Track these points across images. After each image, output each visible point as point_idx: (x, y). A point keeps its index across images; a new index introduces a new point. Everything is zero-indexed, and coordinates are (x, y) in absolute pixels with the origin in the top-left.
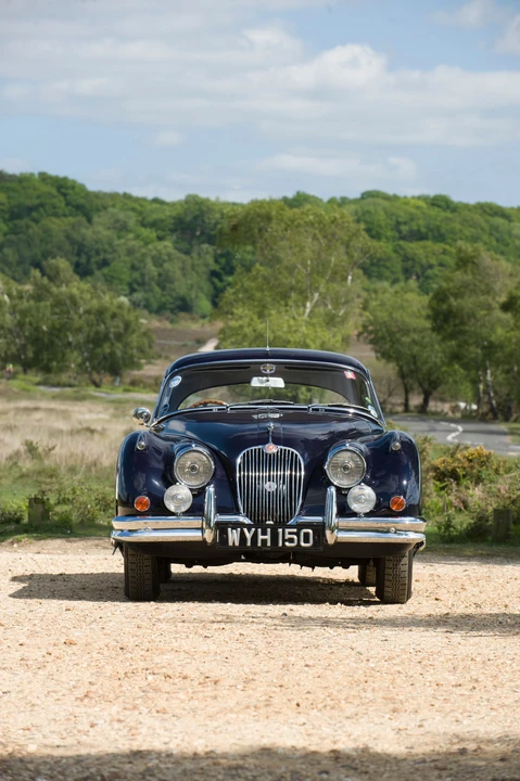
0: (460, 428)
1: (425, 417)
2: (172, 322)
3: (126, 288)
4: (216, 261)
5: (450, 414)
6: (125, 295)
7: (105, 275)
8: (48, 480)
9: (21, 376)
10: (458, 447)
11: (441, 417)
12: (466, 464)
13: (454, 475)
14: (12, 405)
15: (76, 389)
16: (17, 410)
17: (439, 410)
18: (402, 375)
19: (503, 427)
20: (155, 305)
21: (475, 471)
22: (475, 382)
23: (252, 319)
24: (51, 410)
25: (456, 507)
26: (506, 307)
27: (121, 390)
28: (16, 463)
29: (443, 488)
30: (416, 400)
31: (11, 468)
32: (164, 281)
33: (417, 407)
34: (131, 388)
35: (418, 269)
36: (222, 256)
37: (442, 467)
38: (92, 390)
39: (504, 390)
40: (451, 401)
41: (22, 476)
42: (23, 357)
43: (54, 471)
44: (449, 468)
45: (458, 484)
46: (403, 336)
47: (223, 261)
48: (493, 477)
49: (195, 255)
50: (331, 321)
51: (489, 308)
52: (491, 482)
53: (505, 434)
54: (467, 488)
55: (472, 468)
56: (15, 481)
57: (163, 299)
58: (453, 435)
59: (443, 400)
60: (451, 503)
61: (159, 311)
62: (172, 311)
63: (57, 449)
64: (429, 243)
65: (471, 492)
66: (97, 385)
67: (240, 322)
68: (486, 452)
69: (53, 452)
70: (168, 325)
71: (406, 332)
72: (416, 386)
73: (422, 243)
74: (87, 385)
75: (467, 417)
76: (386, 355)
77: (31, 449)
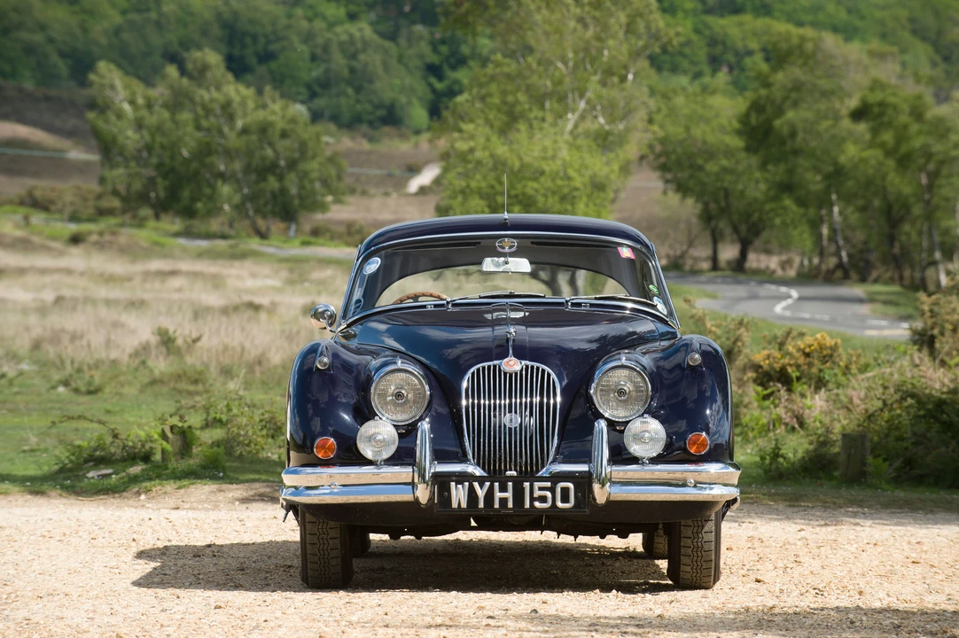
0: (794, 293)
1: (742, 277)
2: (371, 140)
3: (303, 90)
4: (435, 50)
5: (780, 272)
6: (303, 102)
7: (271, 72)
8: (192, 388)
9: (152, 223)
10: (789, 333)
11: (767, 277)
12: (801, 360)
13: (784, 378)
14: (139, 267)
15: (231, 242)
16: (147, 275)
17: (763, 266)
18: (707, 217)
19: (858, 290)
20: (346, 116)
21: (814, 370)
22: (815, 225)
23: (488, 139)
24: (195, 275)
25: (786, 424)
26: (859, 115)
27: (297, 242)
28: (144, 362)
29: (766, 397)
30: (728, 252)
31: (136, 369)
32: (359, 80)
33: (729, 263)
34: (312, 239)
35: (731, 58)
36: (443, 42)
37: (765, 364)
38: (254, 243)
39: (859, 236)
40: (780, 254)
41: (154, 382)
42: (153, 195)
43: (201, 373)
44: (777, 366)
45: (790, 390)
46: (707, 161)
47: (444, 49)
48: (842, 379)
49: (403, 41)
50: (604, 141)
51: (837, 118)
52: (839, 386)
53: (860, 301)
54: (803, 396)
55: (810, 365)
56: (142, 391)
57: (359, 107)
58: (784, 304)
59: (768, 252)
60: (780, 419)
61: (350, 124)
62: (371, 124)
63: (204, 339)
64: (747, 18)
65: (808, 402)
66: (263, 236)
67: (472, 144)
68: (829, 342)
69: (199, 344)
70: (366, 146)
71: (711, 155)
72: (728, 231)
73: (736, 18)
74: (249, 236)
75: (806, 277)
76: (683, 189)
77: (167, 341)
